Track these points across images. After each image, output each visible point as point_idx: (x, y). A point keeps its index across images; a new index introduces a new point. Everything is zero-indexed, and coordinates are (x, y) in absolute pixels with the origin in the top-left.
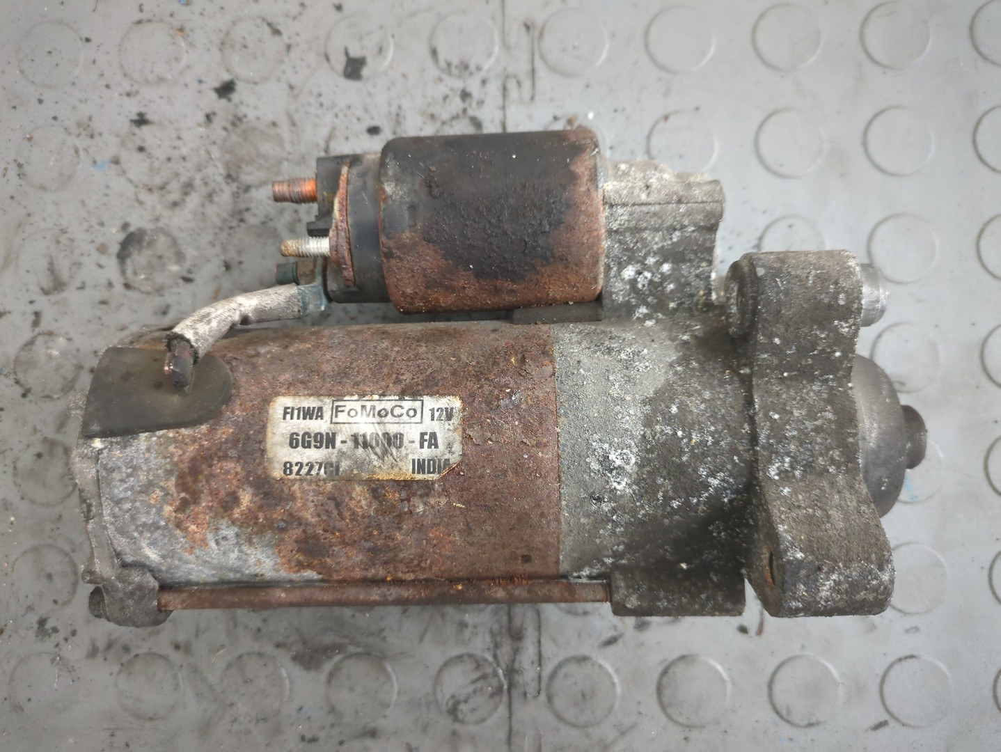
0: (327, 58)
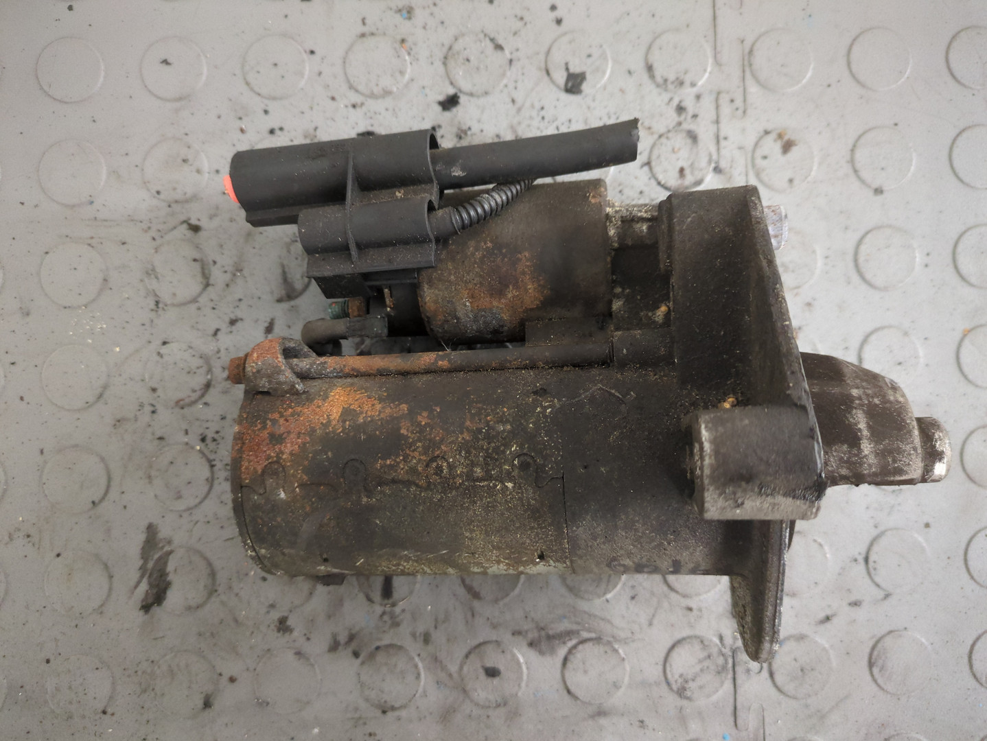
0: (548, 73)
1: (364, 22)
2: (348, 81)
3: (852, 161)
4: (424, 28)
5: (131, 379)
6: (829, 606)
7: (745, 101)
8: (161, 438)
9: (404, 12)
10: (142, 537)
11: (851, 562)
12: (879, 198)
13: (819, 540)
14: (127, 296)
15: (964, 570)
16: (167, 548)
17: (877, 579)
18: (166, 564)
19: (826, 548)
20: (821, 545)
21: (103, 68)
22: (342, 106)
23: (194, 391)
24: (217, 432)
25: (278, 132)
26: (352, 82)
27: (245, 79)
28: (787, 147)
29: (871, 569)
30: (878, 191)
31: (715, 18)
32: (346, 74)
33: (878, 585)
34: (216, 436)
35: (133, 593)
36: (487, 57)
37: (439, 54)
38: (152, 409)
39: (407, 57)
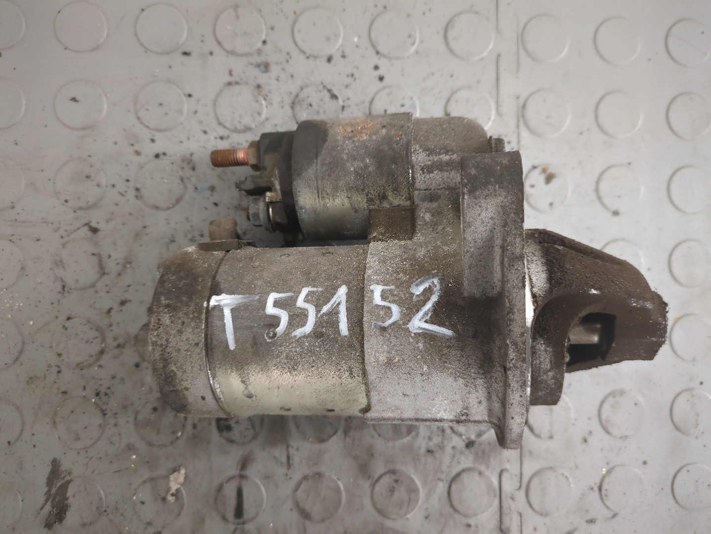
1: (231, 73)
2: (217, 119)
3: (597, 190)
4: (277, 80)
5: (42, 346)
6: (572, 523)
7: (518, 143)
8: (64, 393)
9: (262, 67)
10: (47, 470)
11: (589, 490)
12: (616, 218)
13: (566, 474)
14: (40, 281)
15: (671, 496)
16: (68, 478)
17: (608, 503)
18: (66, 491)
19: (571, 479)
20: (567, 478)
21: (24, 102)
22: (213, 138)
23: (91, 356)
24: (109, 388)
25: (162, 157)
26: (221, 119)
27: (137, 114)
28: (549, 178)
29: (604, 496)
30: (616, 213)
31: (498, 79)
32: (215, 113)
33: (608, 507)
34: (108, 391)
35: (39, 513)
36: (325, 104)
37: (288, 100)
38: (58, 369)
39: (264, 102)
